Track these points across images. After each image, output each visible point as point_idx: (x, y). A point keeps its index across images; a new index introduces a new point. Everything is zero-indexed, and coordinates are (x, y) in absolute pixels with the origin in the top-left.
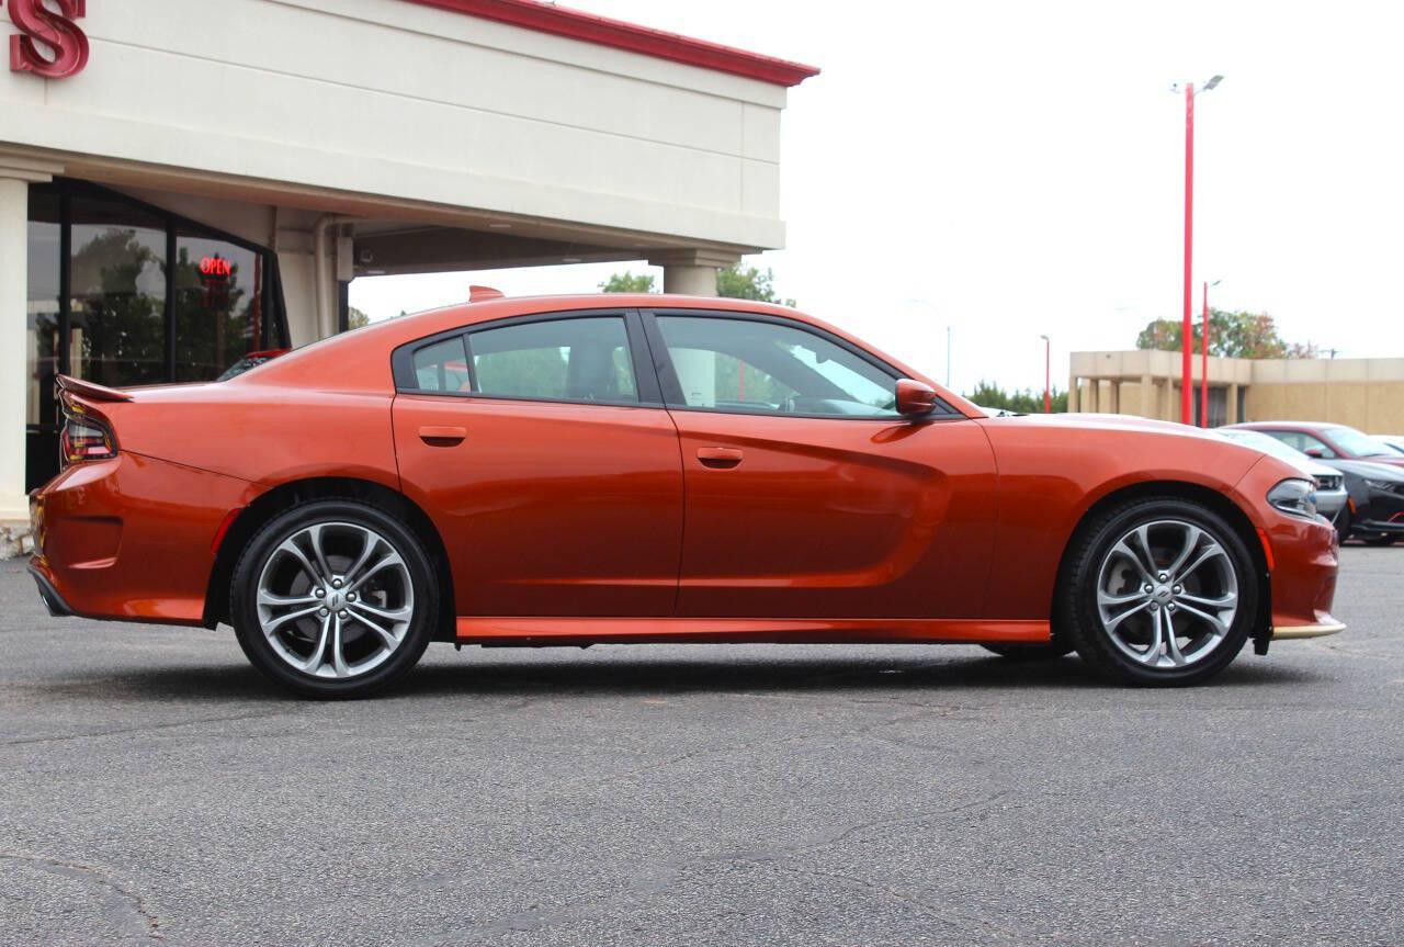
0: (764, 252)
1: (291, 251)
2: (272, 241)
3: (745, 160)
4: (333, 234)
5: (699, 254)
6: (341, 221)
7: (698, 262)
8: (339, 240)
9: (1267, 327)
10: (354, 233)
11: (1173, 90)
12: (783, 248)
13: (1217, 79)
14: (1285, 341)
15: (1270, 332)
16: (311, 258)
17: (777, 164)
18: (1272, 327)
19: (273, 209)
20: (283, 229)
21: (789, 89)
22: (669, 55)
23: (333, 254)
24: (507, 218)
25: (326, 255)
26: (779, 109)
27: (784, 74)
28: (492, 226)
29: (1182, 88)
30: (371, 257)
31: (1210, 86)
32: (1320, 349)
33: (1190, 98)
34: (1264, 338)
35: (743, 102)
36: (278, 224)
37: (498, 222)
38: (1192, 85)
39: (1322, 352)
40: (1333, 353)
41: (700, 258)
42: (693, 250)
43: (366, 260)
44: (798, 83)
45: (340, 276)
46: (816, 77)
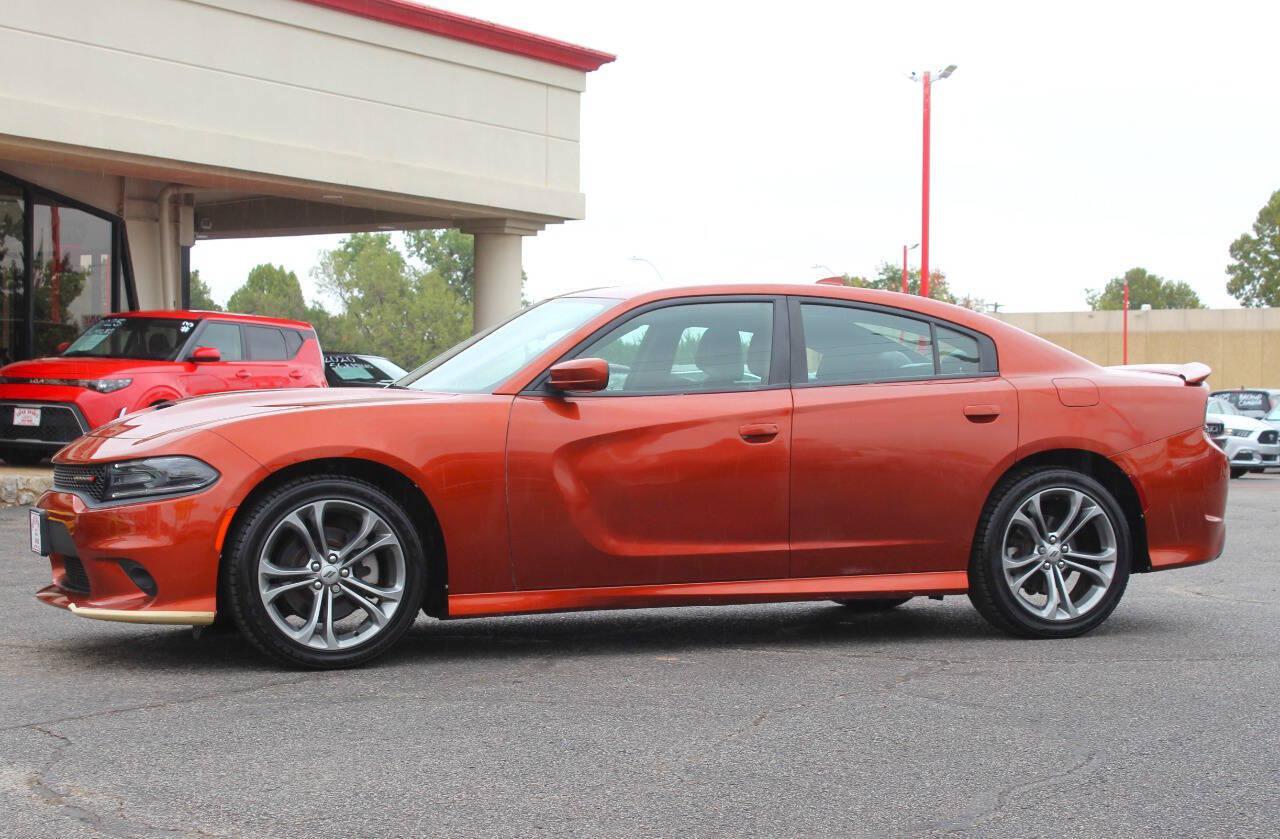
0: (566, 222)
1: (138, 218)
2: (121, 210)
3: (550, 138)
4: (175, 203)
5: (508, 224)
6: (184, 191)
7: (507, 231)
8: (181, 209)
9: (939, 283)
10: (195, 202)
11: (912, 78)
12: (583, 218)
13: (952, 69)
14: (955, 296)
15: (942, 288)
16: (157, 224)
17: (578, 141)
18: (944, 284)
19: (121, 180)
20: (132, 198)
21: (588, 74)
22: (483, 41)
23: (176, 221)
24: (341, 191)
25: (171, 222)
26: (579, 92)
27: (584, 60)
28: (325, 197)
29: (920, 75)
30: (211, 224)
31: (945, 75)
32: (985, 303)
33: (927, 85)
34: (937, 293)
35: (548, 85)
36: (125, 194)
37: (327, 193)
38: (929, 73)
39: (987, 305)
40: (996, 306)
41: (509, 227)
42: (503, 220)
43: (205, 227)
44: (596, 69)
45: (182, 242)
46: (612, 64)
